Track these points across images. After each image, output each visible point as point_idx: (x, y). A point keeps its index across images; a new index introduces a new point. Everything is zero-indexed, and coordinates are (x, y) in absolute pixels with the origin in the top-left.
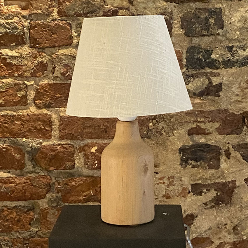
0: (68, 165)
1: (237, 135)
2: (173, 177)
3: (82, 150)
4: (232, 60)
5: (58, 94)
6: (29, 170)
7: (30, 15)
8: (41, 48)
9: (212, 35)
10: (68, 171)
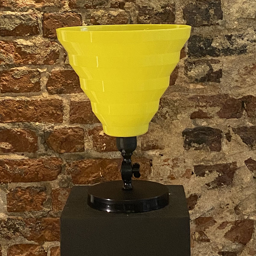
0: (78, 148)
1: (237, 119)
2: (176, 159)
3: (91, 134)
4: (232, 48)
5: (69, 81)
6: (42, 152)
7: (44, 8)
8: (53, 38)
9: (212, 25)
10: (78, 153)
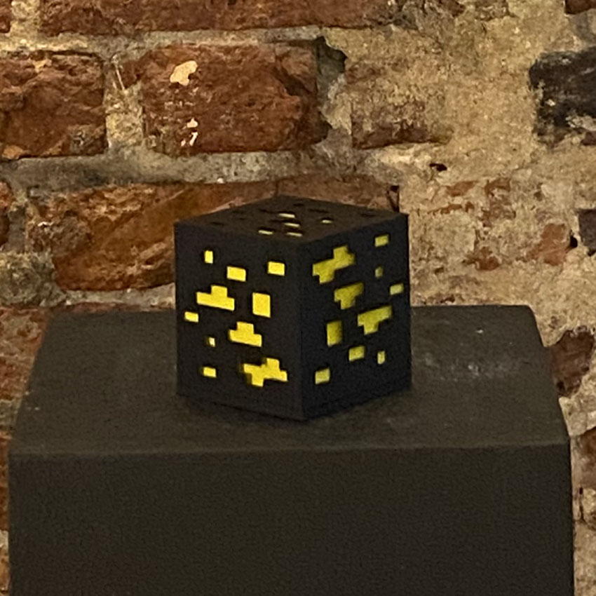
0: (78, 139)
2: (504, 183)
3: (135, 77)
